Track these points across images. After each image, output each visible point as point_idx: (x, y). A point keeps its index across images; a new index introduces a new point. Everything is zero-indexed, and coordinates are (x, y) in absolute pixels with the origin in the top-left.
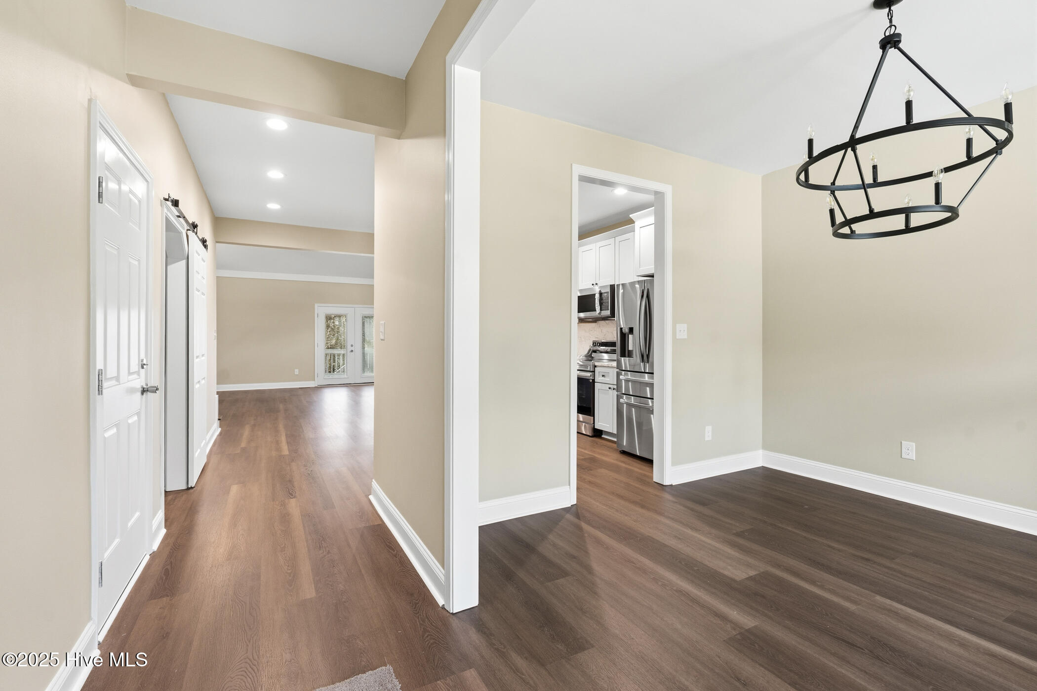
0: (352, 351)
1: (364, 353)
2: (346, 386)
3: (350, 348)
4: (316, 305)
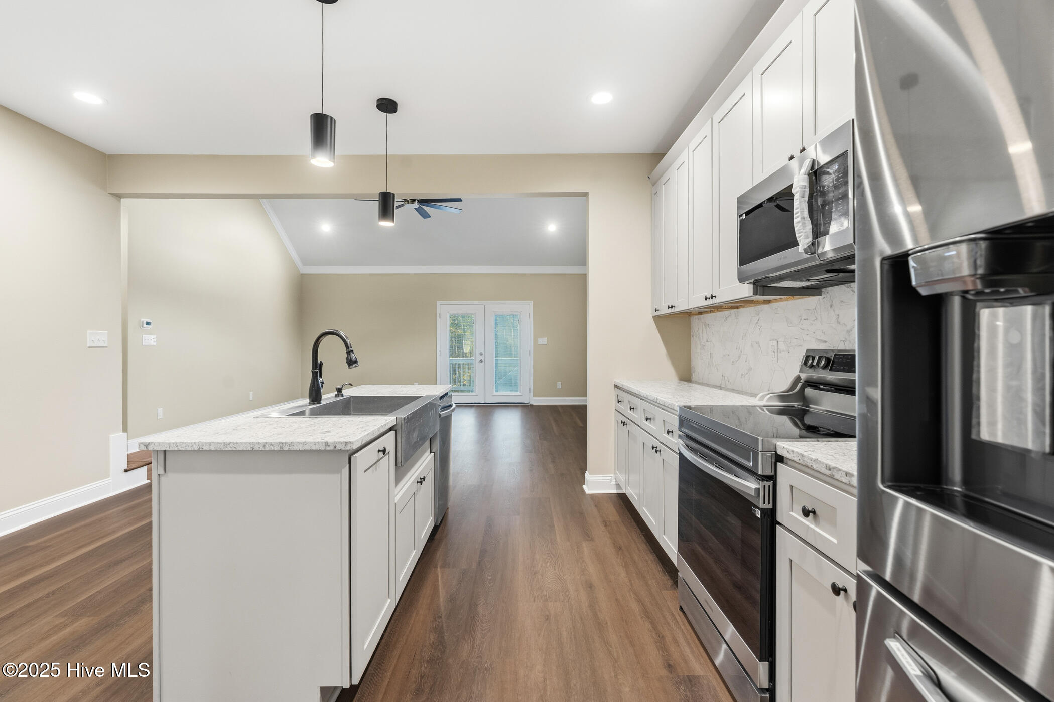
0: (481, 361)
1: (497, 364)
2: (474, 406)
3: (479, 358)
4: (438, 303)
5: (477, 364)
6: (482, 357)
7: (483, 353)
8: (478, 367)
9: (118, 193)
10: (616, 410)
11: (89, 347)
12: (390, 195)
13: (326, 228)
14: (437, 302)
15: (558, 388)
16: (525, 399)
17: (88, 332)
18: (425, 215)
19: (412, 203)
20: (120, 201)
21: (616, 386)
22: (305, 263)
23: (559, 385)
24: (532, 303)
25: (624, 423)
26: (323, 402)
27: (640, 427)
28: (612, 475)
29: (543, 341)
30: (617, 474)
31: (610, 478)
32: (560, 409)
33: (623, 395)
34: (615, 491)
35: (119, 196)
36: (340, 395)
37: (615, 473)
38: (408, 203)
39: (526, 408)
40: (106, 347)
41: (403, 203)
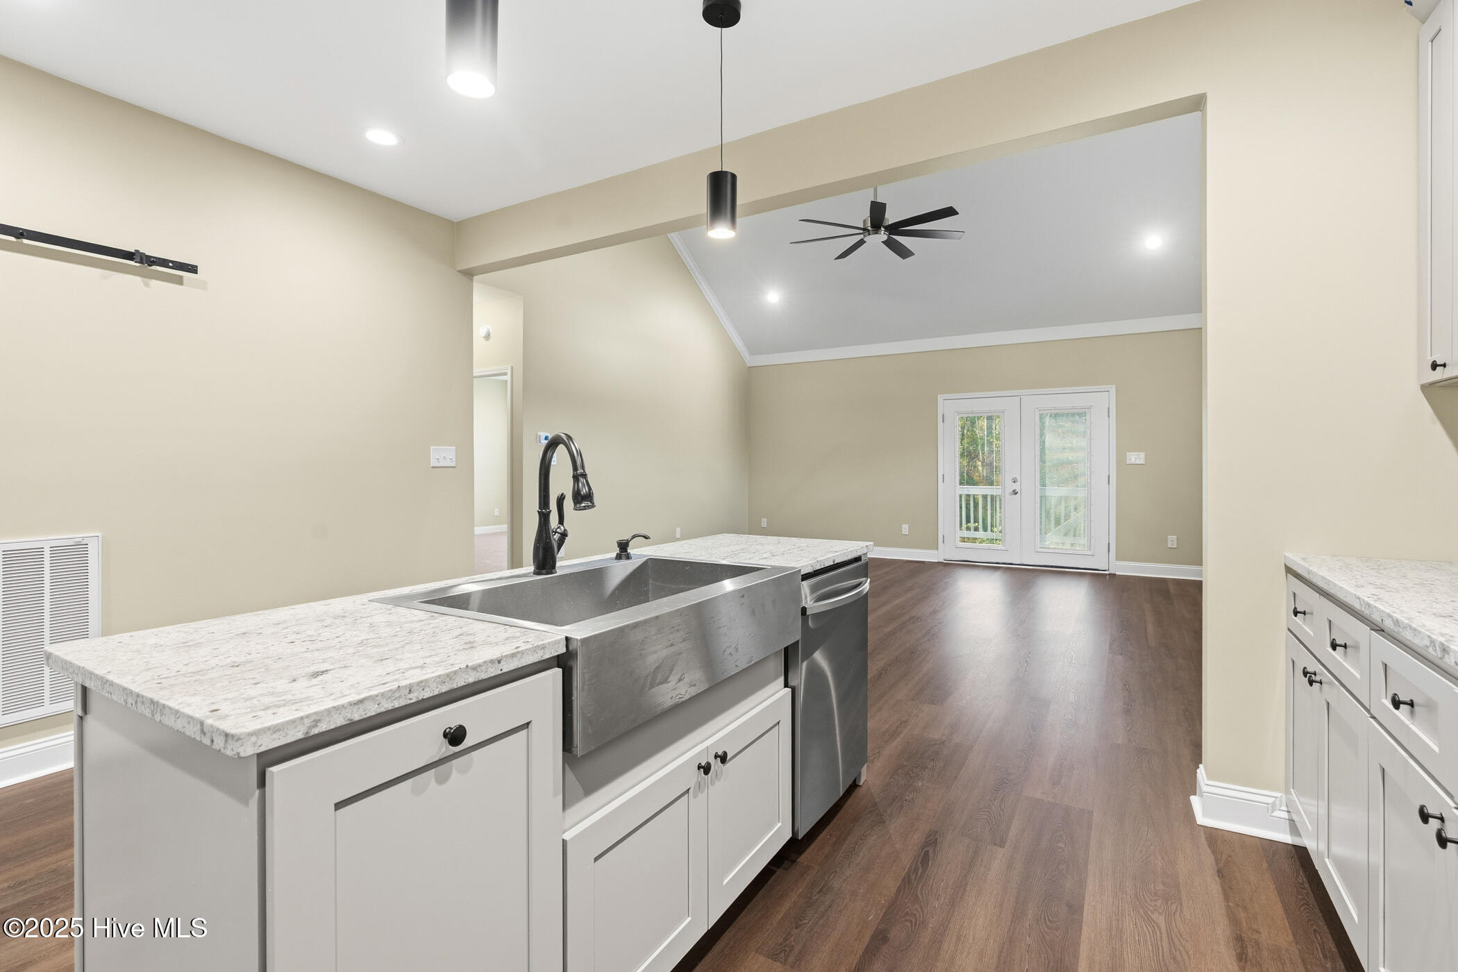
0: (1015, 492)
1: (1043, 498)
2: (1000, 567)
3: (1010, 487)
4: (940, 398)
5: (1008, 497)
6: (1016, 487)
7: (1018, 478)
8: (1011, 504)
9: (466, 269)
10: (1289, 630)
11: (433, 467)
12: (726, 177)
13: (773, 297)
14: (939, 396)
15: (1169, 546)
16: (1101, 561)
17: (432, 447)
18: (904, 253)
19: (876, 233)
20: (472, 280)
21: (1289, 570)
22: (753, 351)
23: (1172, 541)
24: (1113, 389)
25: (1311, 678)
26: (559, 572)
27: (1368, 711)
28: (1278, 795)
29: (1135, 458)
30: (1291, 794)
31: (1271, 800)
32: (1171, 587)
33: (1309, 599)
34: (1287, 838)
35: (469, 274)
36: (623, 557)
37: (1287, 792)
38: (869, 234)
39: (1102, 580)
40: (454, 467)
41: (862, 236)
